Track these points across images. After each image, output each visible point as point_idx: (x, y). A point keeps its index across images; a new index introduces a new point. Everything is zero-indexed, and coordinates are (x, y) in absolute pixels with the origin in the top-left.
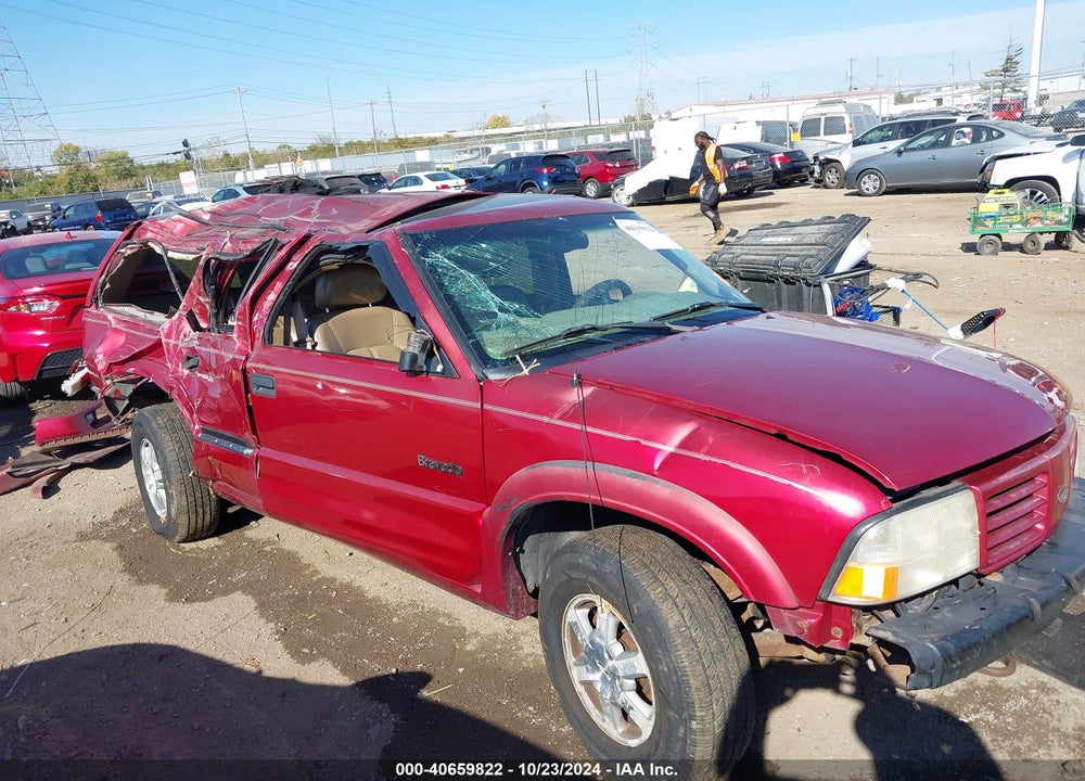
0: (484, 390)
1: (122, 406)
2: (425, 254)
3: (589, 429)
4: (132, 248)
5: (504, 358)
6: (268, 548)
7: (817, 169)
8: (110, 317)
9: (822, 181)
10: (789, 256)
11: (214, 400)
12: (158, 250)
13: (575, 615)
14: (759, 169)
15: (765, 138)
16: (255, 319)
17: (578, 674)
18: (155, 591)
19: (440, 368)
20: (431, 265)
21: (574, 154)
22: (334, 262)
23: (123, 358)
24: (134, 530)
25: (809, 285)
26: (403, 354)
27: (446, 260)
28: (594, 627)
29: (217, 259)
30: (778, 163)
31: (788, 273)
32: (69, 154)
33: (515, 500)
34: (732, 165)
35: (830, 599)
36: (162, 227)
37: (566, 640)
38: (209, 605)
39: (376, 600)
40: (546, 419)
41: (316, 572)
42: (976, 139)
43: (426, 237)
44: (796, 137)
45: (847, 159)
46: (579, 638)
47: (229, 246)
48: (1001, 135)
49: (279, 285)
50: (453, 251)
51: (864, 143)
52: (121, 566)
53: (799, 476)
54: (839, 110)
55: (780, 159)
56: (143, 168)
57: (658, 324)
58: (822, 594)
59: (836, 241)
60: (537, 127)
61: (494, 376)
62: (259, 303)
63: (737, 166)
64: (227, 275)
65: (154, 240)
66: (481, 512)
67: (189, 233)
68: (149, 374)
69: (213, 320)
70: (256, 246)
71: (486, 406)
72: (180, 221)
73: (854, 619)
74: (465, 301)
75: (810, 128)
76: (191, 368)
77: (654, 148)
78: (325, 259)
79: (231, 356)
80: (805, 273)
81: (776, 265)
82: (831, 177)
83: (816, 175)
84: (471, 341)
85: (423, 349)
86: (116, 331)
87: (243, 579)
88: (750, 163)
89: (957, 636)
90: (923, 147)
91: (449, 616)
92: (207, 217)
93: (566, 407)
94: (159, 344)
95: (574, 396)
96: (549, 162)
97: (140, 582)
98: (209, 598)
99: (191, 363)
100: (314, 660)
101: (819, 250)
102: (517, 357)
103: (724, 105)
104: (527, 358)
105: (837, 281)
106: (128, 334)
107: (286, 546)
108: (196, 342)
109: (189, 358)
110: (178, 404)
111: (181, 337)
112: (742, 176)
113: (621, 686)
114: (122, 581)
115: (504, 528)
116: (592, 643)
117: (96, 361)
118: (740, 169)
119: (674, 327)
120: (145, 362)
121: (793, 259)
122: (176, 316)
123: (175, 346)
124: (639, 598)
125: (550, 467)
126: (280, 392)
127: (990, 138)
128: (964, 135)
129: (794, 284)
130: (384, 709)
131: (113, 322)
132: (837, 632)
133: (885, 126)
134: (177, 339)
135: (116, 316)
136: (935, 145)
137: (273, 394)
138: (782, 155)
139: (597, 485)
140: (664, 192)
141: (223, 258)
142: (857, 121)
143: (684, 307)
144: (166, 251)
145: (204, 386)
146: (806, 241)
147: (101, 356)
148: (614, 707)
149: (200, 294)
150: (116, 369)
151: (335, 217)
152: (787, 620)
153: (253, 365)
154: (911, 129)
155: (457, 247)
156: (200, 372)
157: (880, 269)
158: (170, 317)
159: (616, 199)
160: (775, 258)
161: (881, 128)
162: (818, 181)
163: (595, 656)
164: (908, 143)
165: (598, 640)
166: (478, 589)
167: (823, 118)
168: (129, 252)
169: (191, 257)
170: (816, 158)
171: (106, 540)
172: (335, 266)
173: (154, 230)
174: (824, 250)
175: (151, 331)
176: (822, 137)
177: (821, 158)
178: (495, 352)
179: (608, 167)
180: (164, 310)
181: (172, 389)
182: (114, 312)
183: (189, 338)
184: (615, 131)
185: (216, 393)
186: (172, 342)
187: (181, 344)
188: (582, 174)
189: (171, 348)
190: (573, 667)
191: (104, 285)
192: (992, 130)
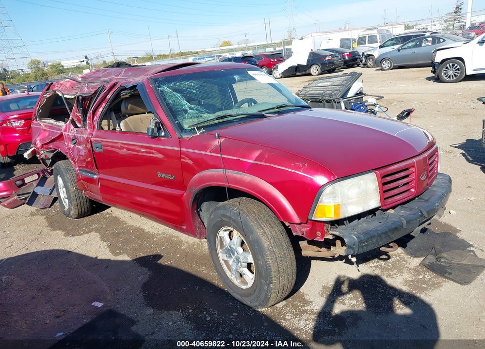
0: (181, 142)
1: (49, 162)
2: (159, 86)
3: (223, 156)
4: (50, 94)
5: (190, 129)
6: (107, 216)
7: (364, 59)
8: (42, 125)
9: (366, 64)
10: (327, 90)
11: (82, 156)
12: (60, 94)
13: (223, 234)
14: (337, 60)
15: (342, 46)
16: (95, 119)
17: (222, 256)
18: (60, 233)
19: (163, 134)
20: (161, 91)
21: (256, 56)
22: (127, 94)
23: (48, 141)
24: (54, 211)
25: (335, 102)
26: (148, 129)
27: (168, 89)
28: (231, 239)
29: (82, 96)
30: (347, 58)
31: (327, 98)
32: (35, 64)
33: (194, 188)
34: (325, 58)
35: (313, 219)
36: (61, 84)
37: (218, 242)
38: (81, 237)
39: (149, 232)
40: (204, 153)
41: (126, 223)
42: (433, 43)
43: (160, 79)
44: (355, 45)
45: (376, 54)
46: (224, 244)
47: (86, 91)
48: (444, 41)
49: (104, 104)
50: (171, 85)
51: (385, 47)
52: (47, 225)
53: (299, 169)
54: (374, 32)
55: (348, 55)
56: (68, 69)
57: (260, 113)
58: (310, 217)
59: (347, 83)
60: (243, 45)
61: (185, 136)
62: (96, 113)
63: (327, 59)
64: (87, 103)
65: (58, 91)
66: (183, 195)
67: (72, 86)
68: (58, 148)
69: (82, 123)
70: (96, 89)
71: (182, 149)
72: (69, 81)
73: (325, 228)
74: (175, 105)
75: (361, 41)
76: (74, 144)
77: (292, 52)
78: (123, 93)
79: (86, 136)
80: (334, 98)
81: (322, 94)
82: (370, 63)
83: (363, 62)
84: (176, 122)
85: (156, 126)
86: (45, 130)
87: (96, 227)
88: (333, 57)
89: (366, 233)
90: (410, 47)
91: (177, 237)
92: (80, 79)
93: (213, 147)
94: (61, 135)
95: (217, 143)
96: (245, 59)
97: (55, 230)
98: (82, 234)
99: (74, 141)
100: (121, 255)
101: (340, 87)
102: (195, 128)
103: (326, 32)
104: (199, 129)
105: (349, 100)
106: (49, 131)
107: (114, 215)
108: (75, 132)
109: (73, 140)
110: (70, 160)
111: (70, 131)
112: (329, 63)
113: (241, 265)
114: (46, 230)
115: (191, 200)
116: (230, 247)
117: (37, 143)
118: (328, 60)
119: (267, 115)
120: (57, 143)
121: (329, 92)
122: (68, 122)
123: (68, 135)
124: (252, 234)
125: (206, 173)
126: (104, 150)
127: (439, 42)
128: (428, 41)
129: (330, 102)
130: (145, 270)
131: (43, 127)
132: (319, 233)
133: (394, 39)
134: (69, 132)
135: (45, 124)
136: (415, 46)
137: (102, 151)
138: (348, 53)
139: (227, 179)
140: (295, 72)
141: (84, 95)
142: (383, 37)
143: (274, 107)
144: (63, 95)
145: (79, 151)
146: (335, 84)
147: (38, 141)
148: (236, 272)
149: (77, 112)
150: (45, 146)
151: (129, 76)
152: (297, 229)
153: (94, 139)
154: (405, 39)
155: (173, 83)
156: (77, 145)
157: (367, 95)
158: (65, 123)
159: (274, 75)
160: (322, 92)
161: (392, 40)
162: (364, 65)
163: (230, 252)
164: (403, 46)
165: (232, 246)
166: (184, 227)
167: (367, 36)
168: (48, 96)
169: (73, 97)
170: (363, 54)
171: (42, 215)
172: (128, 96)
173: (58, 86)
174: (342, 87)
175: (57, 130)
176: (367, 45)
177: (365, 54)
178: (186, 127)
179: (271, 61)
180: (63, 120)
181: (67, 153)
182: (44, 122)
183: (72, 132)
184: (278, 46)
185: (82, 153)
186: (67, 133)
187: (70, 134)
188: (260, 65)
189: (67, 136)
190: (220, 253)
191: (39, 111)
192: (440, 38)
